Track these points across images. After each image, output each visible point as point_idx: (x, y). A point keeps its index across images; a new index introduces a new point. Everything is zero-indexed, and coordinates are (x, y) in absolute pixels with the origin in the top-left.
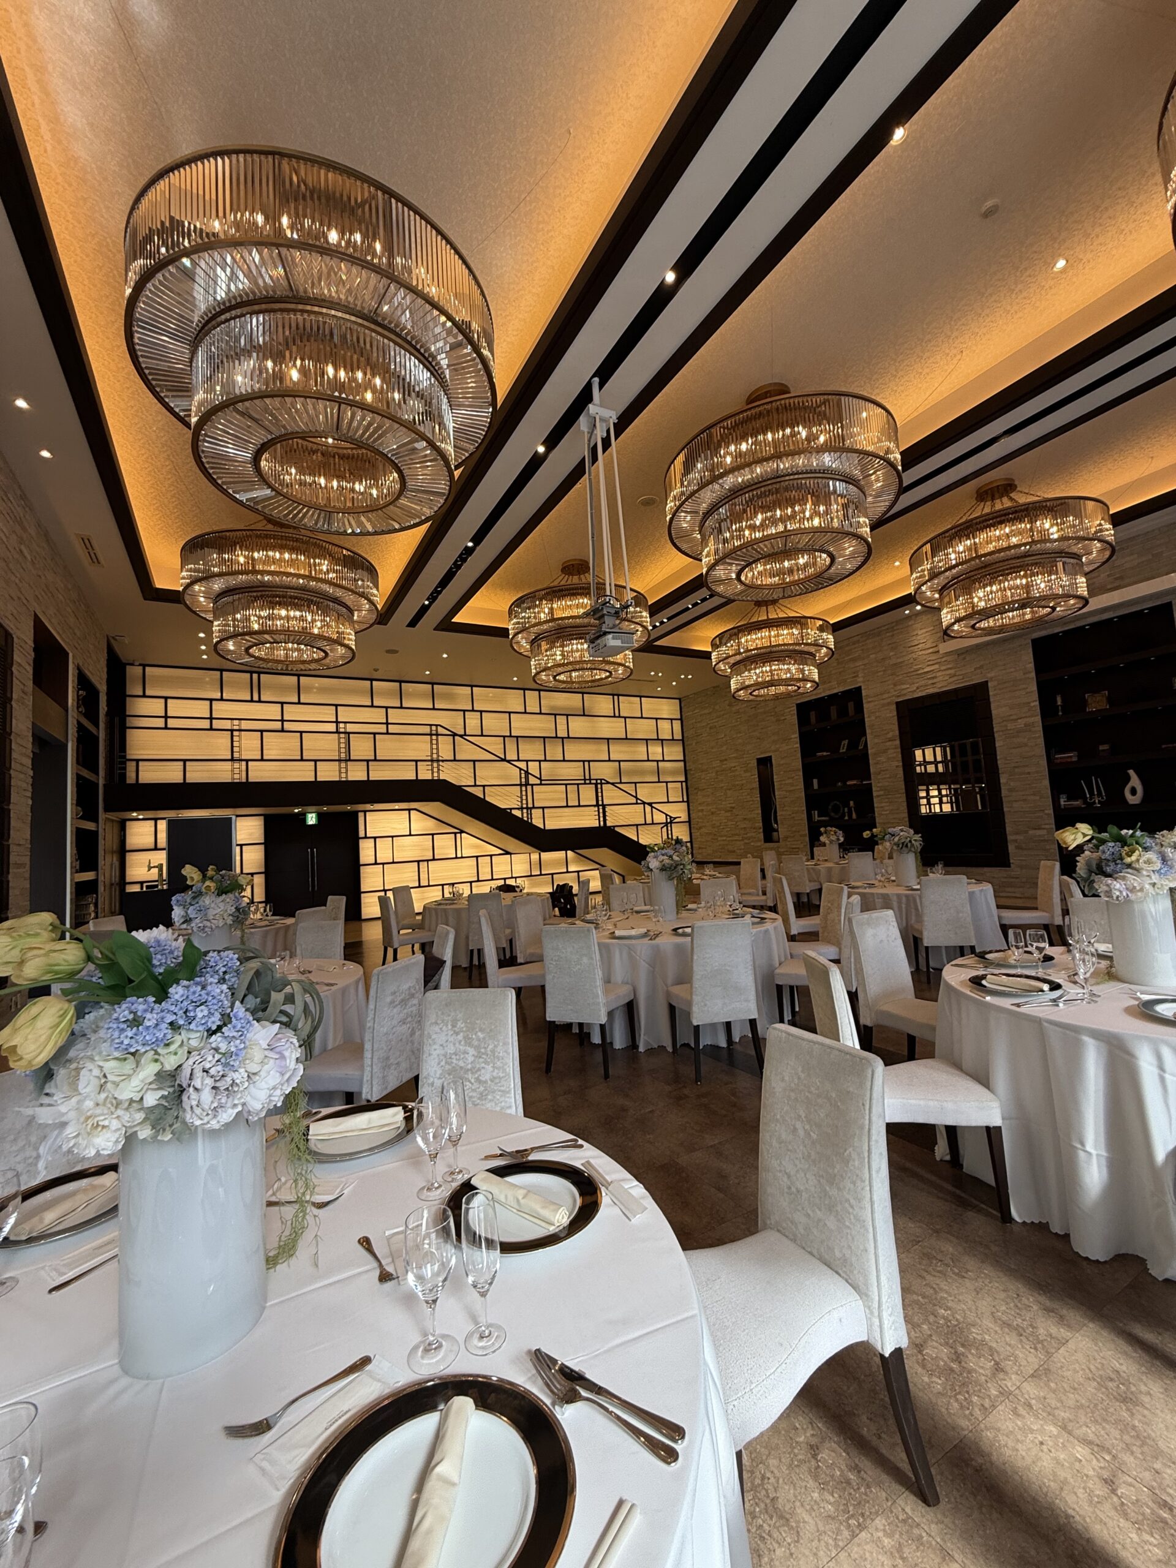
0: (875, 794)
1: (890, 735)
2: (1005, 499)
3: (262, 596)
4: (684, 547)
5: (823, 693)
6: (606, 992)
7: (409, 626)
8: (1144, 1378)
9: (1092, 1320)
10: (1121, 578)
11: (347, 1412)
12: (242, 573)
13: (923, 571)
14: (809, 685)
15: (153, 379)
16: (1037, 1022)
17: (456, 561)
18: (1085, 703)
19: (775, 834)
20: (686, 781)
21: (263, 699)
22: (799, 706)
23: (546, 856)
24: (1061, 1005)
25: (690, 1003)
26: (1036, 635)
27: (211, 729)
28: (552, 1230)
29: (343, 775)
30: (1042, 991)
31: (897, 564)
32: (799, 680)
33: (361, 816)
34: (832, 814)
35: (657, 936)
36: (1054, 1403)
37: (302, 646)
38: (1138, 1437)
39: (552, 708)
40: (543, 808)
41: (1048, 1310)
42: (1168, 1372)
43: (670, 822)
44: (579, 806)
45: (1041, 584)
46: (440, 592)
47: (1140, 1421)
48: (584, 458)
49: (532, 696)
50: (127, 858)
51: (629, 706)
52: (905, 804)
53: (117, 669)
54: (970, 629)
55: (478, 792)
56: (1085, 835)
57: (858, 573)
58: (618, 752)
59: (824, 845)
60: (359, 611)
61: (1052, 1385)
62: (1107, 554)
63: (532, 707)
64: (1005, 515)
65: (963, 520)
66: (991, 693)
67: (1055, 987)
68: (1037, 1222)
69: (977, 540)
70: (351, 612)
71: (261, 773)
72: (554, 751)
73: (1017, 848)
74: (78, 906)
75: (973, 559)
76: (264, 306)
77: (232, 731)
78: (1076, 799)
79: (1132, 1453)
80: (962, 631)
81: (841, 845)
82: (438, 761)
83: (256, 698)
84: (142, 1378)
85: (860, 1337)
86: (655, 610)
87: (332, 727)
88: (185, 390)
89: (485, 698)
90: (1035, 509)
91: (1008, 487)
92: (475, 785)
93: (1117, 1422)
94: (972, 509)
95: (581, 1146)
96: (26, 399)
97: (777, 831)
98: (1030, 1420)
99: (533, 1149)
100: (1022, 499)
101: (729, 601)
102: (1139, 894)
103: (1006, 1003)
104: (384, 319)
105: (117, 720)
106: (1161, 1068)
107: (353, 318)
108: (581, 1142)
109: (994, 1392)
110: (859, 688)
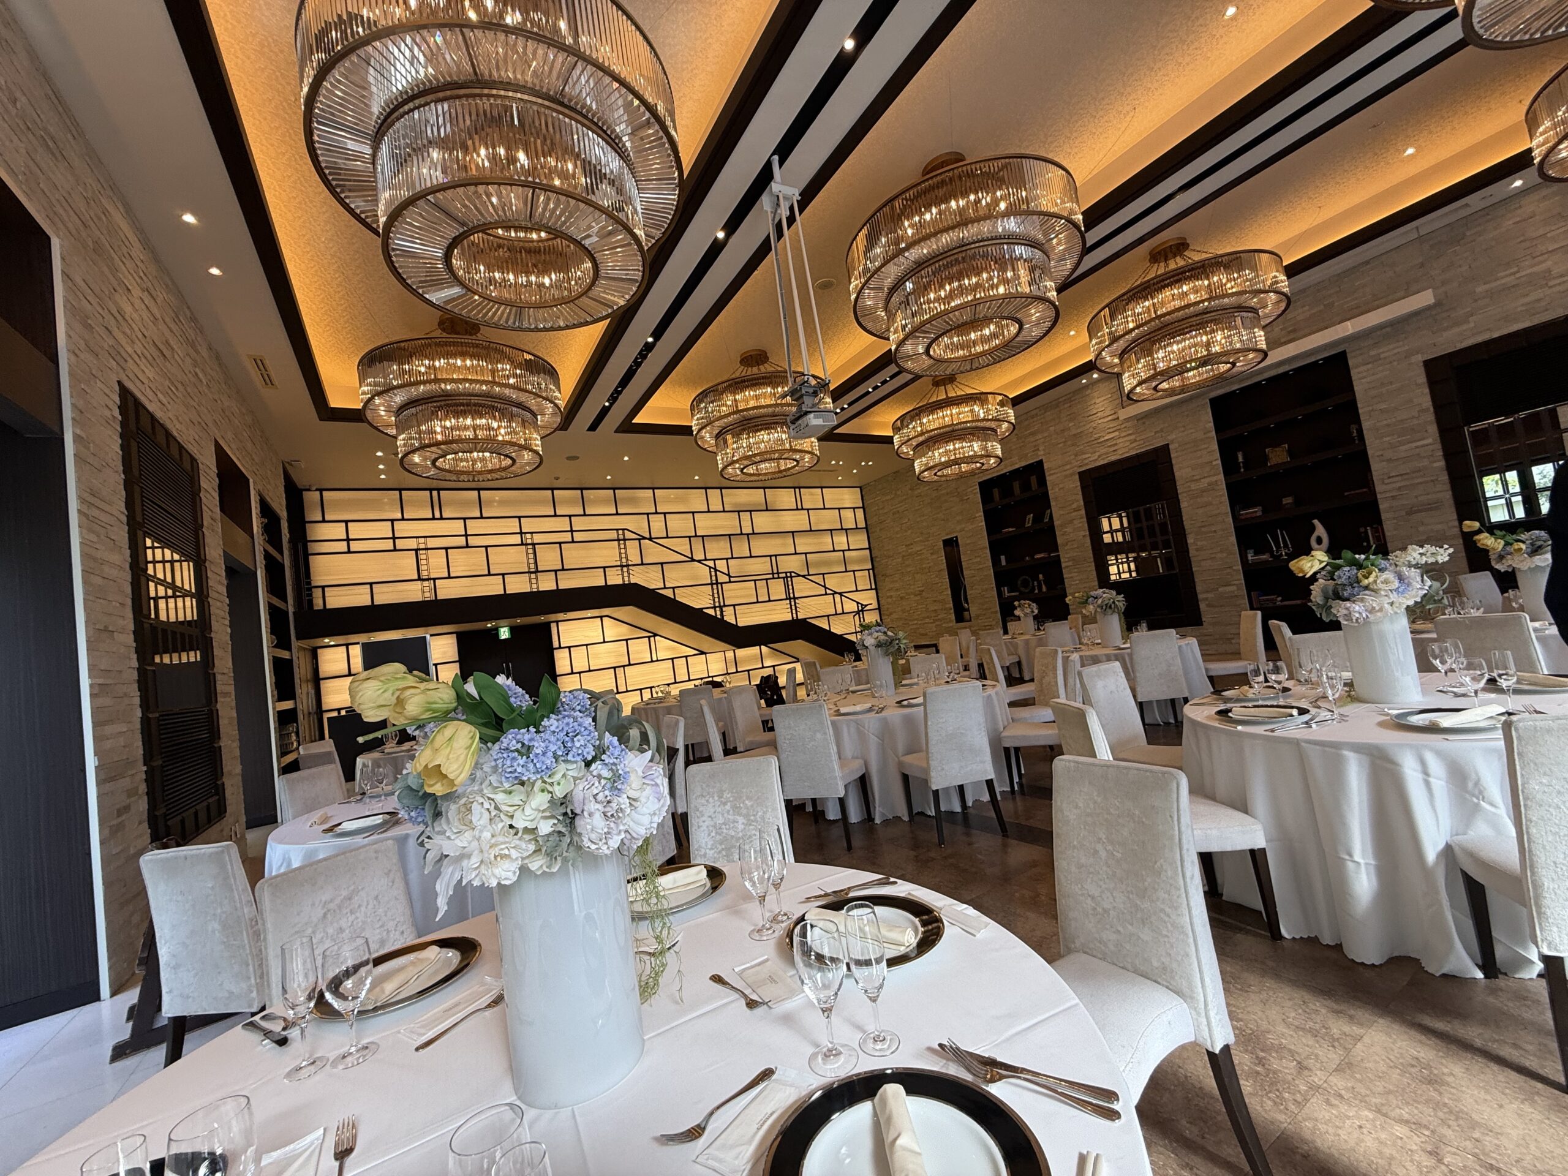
0: (1063, 565)
1: (1075, 506)
2: (1178, 259)
3: (447, 405)
4: (869, 326)
5: (1006, 469)
6: (842, 766)
7: (589, 429)
8: (1444, 1061)
9: (1381, 1016)
10: (1294, 331)
11: (772, 1114)
12: (424, 383)
13: (1103, 336)
14: (992, 461)
15: (333, 179)
16: (1296, 743)
17: (636, 358)
18: (1266, 458)
19: (966, 613)
20: (873, 569)
21: (444, 516)
22: (982, 485)
23: (742, 653)
24: (1314, 726)
25: (927, 770)
26: (1214, 394)
27: (395, 550)
28: (902, 950)
29: (534, 586)
30: (1292, 716)
31: (1072, 333)
32: (982, 456)
33: (553, 626)
34: (1022, 589)
35: (883, 709)
36: (1363, 1091)
37: (487, 454)
38: (1451, 1112)
39: (736, 504)
40: (734, 606)
41: (1337, 1012)
42: (1464, 1054)
43: (861, 610)
44: (770, 601)
45: (1220, 340)
46: (620, 393)
47: (1450, 1099)
48: (769, 236)
49: (714, 494)
50: (322, 686)
51: (811, 497)
52: (1094, 573)
53: (294, 494)
54: (1152, 392)
55: (669, 593)
56: (1321, 562)
57: (1046, 338)
58: (804, 544)
59: (1019, 619)
60: (543, 415)
61: (1358, 1076)
62: (1283, 305)
63: (716, 505)
64: (1182, 273)
65: (1138, 282)
66: (1172, 456)
67: (1303, 711)
68: (1306, 936)
69: (1156, 300)
70: (535, 415)
71: (449, 590)
72: (741, 548)
73: (1208, 606)
74: (282, 737)
75: (1153, 320)
76: (448, 93)
77: (417, 550)
78: (1263, 554)
79: (1449, 1127)
80: (1144, 394)
81: (1035, 618)
82: (628, 566)
83: (437, 515)
84: (550, 1108)
85: (1189, 1038)
86: (836, 395)
87: (517, 539)
88: (370, 189)
89: (668, 499)
90: (1212, 265)
91: (1180, 247)
92: (665, 588)
93: (1428, 1101)
94: (1146, 271)
95: (895, 883)
96: (194, 214)
97: (968, 610)
98: (1344, 1108)
99: (849, 888)
100: (1197, 257)
101: (917, 377)
102: (1379, 614)
103: (1259, 730)
104: (570, 100)
105: (300, 546)
106: (1426, 773)
107: (540, 101)
108: (892, 879)
109: (1303, 1088)
110: (1041, 462)
